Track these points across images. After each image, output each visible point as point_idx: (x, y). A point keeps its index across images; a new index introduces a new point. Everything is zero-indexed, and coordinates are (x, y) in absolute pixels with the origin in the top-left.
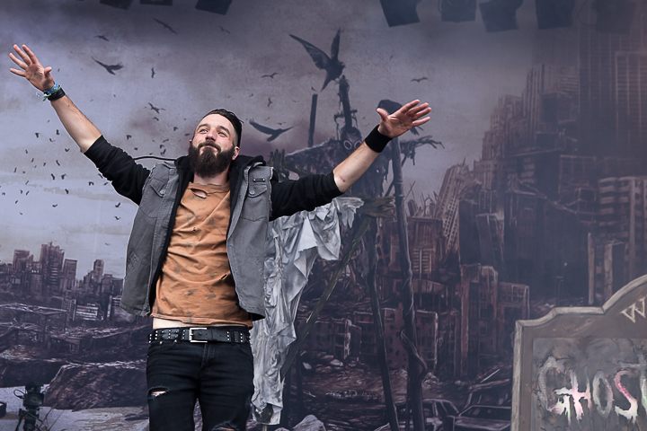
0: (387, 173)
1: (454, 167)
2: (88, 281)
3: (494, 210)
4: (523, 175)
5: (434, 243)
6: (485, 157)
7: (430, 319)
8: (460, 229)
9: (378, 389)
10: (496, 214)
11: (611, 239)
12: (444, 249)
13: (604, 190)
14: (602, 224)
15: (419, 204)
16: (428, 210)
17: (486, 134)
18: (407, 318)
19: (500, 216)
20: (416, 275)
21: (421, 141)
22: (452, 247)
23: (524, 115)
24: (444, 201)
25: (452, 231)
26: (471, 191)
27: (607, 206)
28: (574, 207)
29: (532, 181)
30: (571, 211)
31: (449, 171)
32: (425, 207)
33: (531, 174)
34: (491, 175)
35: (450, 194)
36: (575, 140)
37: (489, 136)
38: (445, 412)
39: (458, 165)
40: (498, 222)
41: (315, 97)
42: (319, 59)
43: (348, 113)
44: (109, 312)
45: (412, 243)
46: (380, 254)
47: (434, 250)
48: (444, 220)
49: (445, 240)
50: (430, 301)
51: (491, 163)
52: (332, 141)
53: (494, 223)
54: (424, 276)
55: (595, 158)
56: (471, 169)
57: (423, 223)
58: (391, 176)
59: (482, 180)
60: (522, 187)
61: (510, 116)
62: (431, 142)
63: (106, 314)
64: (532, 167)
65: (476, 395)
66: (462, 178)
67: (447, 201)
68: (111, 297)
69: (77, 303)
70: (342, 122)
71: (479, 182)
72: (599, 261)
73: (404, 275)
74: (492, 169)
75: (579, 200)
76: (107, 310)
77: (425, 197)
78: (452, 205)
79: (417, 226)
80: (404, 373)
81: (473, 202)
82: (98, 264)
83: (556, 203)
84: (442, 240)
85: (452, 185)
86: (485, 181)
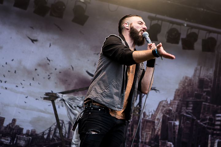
0: (136, 99)
1: (162, 101)
2: (8, 127)
3: (176, 121)
4: (188, 108)
5: (151, 130)
6: (175, 99)
8: (162, 126)
10: (175, 122)
11: (218, 139)
12: (154, 133)
13: (218, 119)
14: (215, 132)
15: (147, 114)
16: (150, 117)
17: (177, 90)
19: (177, 123)
20: (142, 142)
21: (151, 89)
22: (158, 133)
23: (192, 84)
24: (157, 114)
25: (158, 127)
26: (168, 111)
27: (218, 125)
28: (205, 124)
29: (191, 111)
30: (204, 125)
31: (160, 103)
32: (149, 115)
33: (191, 108)
34: (176, 106)
35: (160, 111)
36: (209, 97)
37: (178, 90)
39: (164, 101)
40: (176, 125)
44: (15, 142)
45: (142, 129)
46: (129, 132)
47: (150, 133)
48: (156, 121)
49: (155, 129)
51: (177, 102)
53: (175, 125)
54: (145, 143)
55: (215, 106)
56: (169, 103)
57: (148, 121)
58: (138, 101)
59: (172, 108)
60: (187, 113)
61: (186, 84)
62: (155, 90)
63: (14, 142)
64: (192, 105)
66: (165, 106)
67: (158, 114)
68: (17, 135)
69: (2, 136)
71: (171, 108)
73: (137, 142)
74: (177, 104)
75: (208, 121)
76: (14, 140)
77: (150, 111)
78: (160, 116)
79: (145, 122)
81: (168, 116)
82: (14, 120)
83: (199, 121)
84: (154, 130)
85: (161, 108)
86: (173, 108)
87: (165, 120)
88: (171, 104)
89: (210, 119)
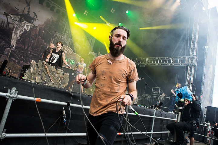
6: (44, 24)
7: (32, 41)
9: (23, 47)
13: (55, 33)
14: (54, 37)
17: (45, 22)
18: (29, 39)
19: (43, 32)
21: (37, 19)
25: (37, 31)
27: (55, 35)
30: (51, 34)
31: (39, 24)
36: (54, 26)
38: (31, 52)
39: (41, 24)
41: (25, 8)
42: (27, 3)
43: (29, 12)
50: (33, 39)
52: (26, 14)
53: (42, 32)
54: (33, 35)
55: (55, 29)
60: (47, 29)
64: (48, 27)
65: (35, 51)
70: (28, 12)
72: (52, 41)
73: (30, 34)
77: (36, 25)
78: (38, 28)
80: (27, 46)
84: (36, 32)
85: (39, 26)
86: (43, 27)
87: (40, 30)
88: (42, 26)
89: (53, 33)
